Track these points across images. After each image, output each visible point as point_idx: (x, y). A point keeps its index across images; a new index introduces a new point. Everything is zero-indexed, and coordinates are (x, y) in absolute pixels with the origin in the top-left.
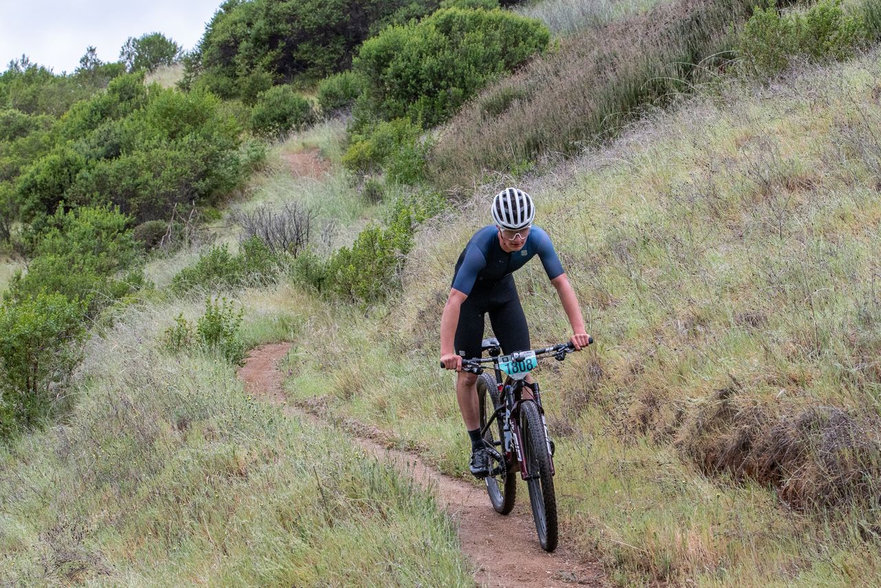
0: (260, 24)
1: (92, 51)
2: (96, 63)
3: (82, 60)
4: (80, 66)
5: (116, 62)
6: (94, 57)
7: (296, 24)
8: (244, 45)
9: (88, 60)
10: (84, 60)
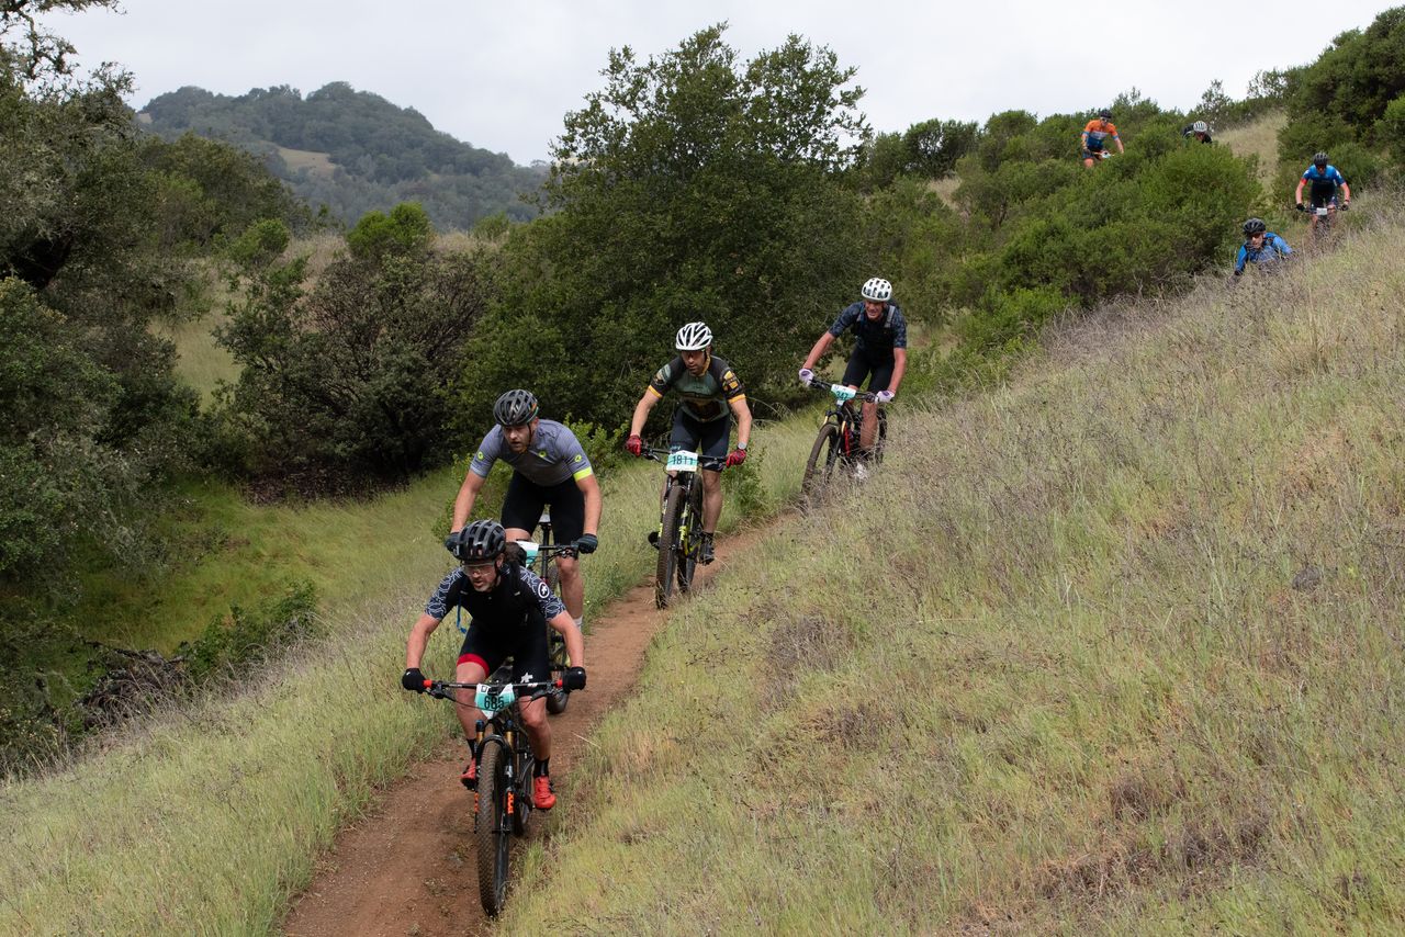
0: (1360, 65)
1: (1218, 84)
2: (1222, 99)
3: (1205, 95)
4: (1202, 102)
5: (1241, 100)
6: (1220, 92)
7: (1393, 68)
8: (1342, 89)
9: (1211, 95)
10: (1208, 96)
